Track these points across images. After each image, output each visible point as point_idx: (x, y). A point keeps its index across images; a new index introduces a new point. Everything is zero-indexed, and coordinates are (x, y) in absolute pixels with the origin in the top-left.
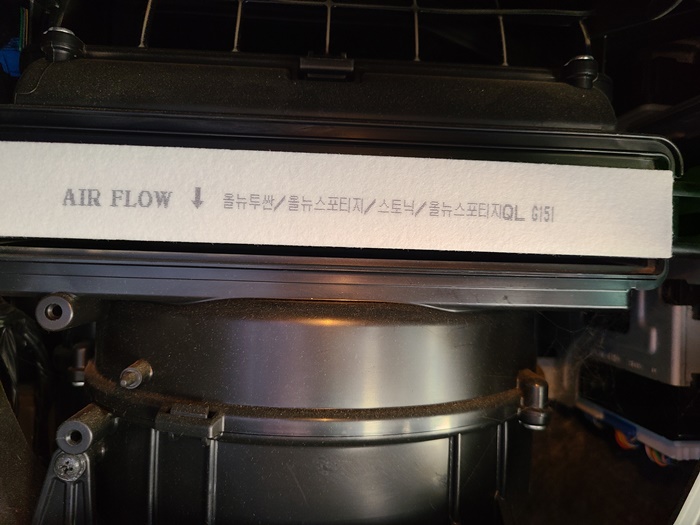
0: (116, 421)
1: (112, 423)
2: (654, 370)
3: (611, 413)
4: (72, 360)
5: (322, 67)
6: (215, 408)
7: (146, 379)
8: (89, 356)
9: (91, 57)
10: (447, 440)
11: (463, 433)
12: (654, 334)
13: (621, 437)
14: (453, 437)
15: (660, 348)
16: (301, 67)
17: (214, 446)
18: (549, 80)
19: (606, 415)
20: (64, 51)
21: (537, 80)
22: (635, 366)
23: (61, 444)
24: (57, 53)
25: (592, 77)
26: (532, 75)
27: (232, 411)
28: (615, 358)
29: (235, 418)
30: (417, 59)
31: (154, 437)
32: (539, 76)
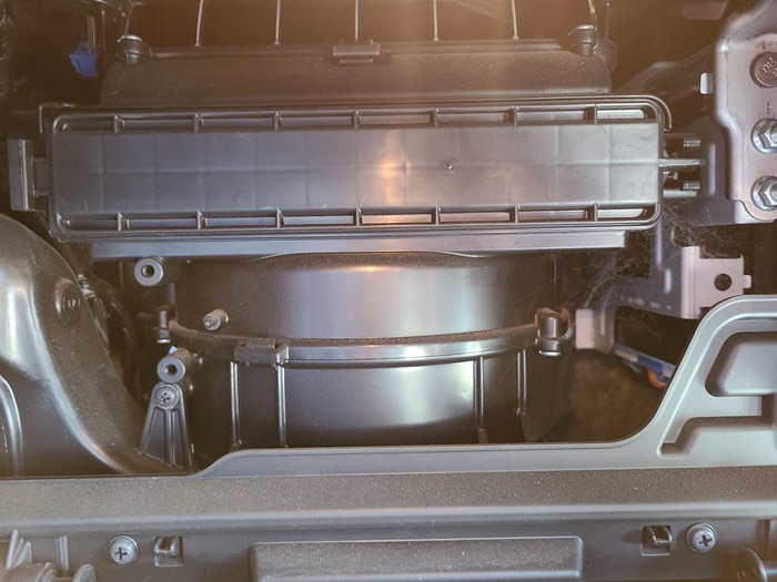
0: (201, 361)
1: (198, 363)
2: (669, 307)
3: (643, 355)
4: (157, 322)
5: (352, 54)
6: (280, 341)
7: (223, 323)
8: (170, 317)
9: (157, 59)
10: (472, 362)
11: (485, 357)
12: (668, 276)
13: (653, 377)
14: (476, 359)
15: (673, 286)
16: (335, 54)
17: (281, 372)
18: (555, 50)
19: (639, 357)
20: (134, 54)
21: (544, 50)
22: (655, 305)
23: (161, 376)
24: (130, 58)
25: (593, 44)
26: (540, 46)
27: (294, 343)
28: (640, 302)
29: (296, 348)
30: (436, 39)
31: (234, 368)
32: (546, 46)
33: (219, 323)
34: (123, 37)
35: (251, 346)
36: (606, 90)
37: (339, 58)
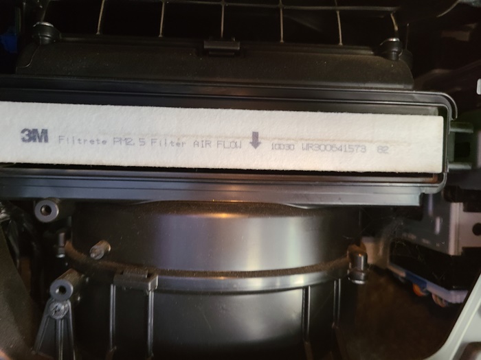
0: (87, 280)
1: (85, 281)
2: (438, 245)
3: (410, 273)
4: (56, 241)
5: (219, 47)
6: (152, 271)
7: (106, 253)
8: (67, 238)
9: (65, 42)
10: (302, 290)
11: (311, 286)
12: (438, 221)
13: (417, 288)
14: (305, 288)
16: (205, 47)
17: (151, 295)
18: (370, 55)
19: (407, 274)
20: (47, 37)
21: (362, 54)
22: (426, 242)
23: (52, 295)
24: (43, 40)
25: (398, 53)
27: (163, 273)
28: (413, 237)
30: (282, 41)
31: (113, 290)
32: (363, 52)
33: (103, 253)
34: (38, 23)
35: (127, 274)
36: (410, 87)
37: (208, 50)
